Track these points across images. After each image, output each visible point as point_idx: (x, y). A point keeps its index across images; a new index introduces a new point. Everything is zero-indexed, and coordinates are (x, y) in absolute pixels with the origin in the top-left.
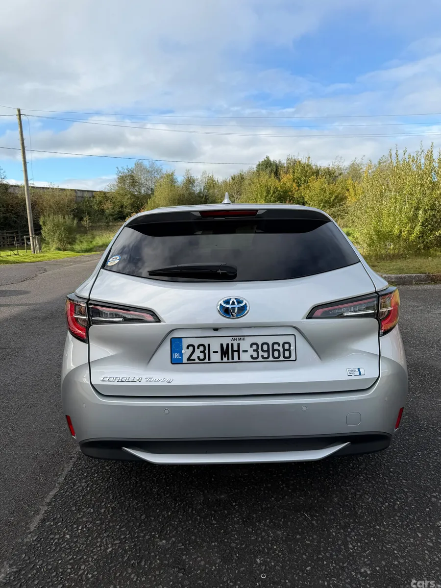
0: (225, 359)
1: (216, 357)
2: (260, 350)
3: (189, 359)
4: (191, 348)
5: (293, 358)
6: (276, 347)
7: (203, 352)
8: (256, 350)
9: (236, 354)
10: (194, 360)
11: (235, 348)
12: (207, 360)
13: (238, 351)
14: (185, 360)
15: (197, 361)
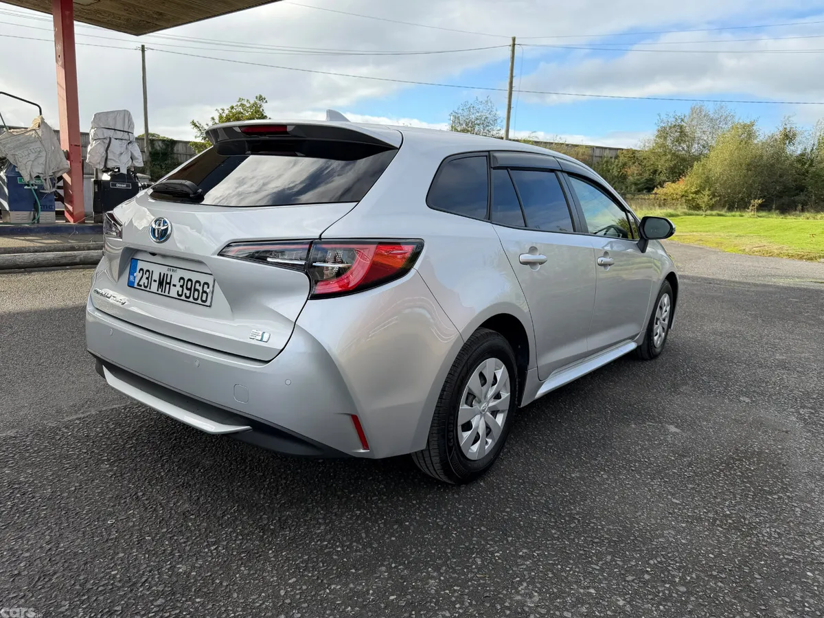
0: (160, 290)
1: (154, 286)
2: (185, 287)
3: (138, 285)
4: (141, 272)
5: (208, 303)
6: (197, 287)
7: (147, 278)
8: (182, 286)
9: (168, 286)
10: (141, 286)
11: (168, 281)
12: (148, 289)
13: (169, 284)
14: (136, 286)
15: (143, 288)
